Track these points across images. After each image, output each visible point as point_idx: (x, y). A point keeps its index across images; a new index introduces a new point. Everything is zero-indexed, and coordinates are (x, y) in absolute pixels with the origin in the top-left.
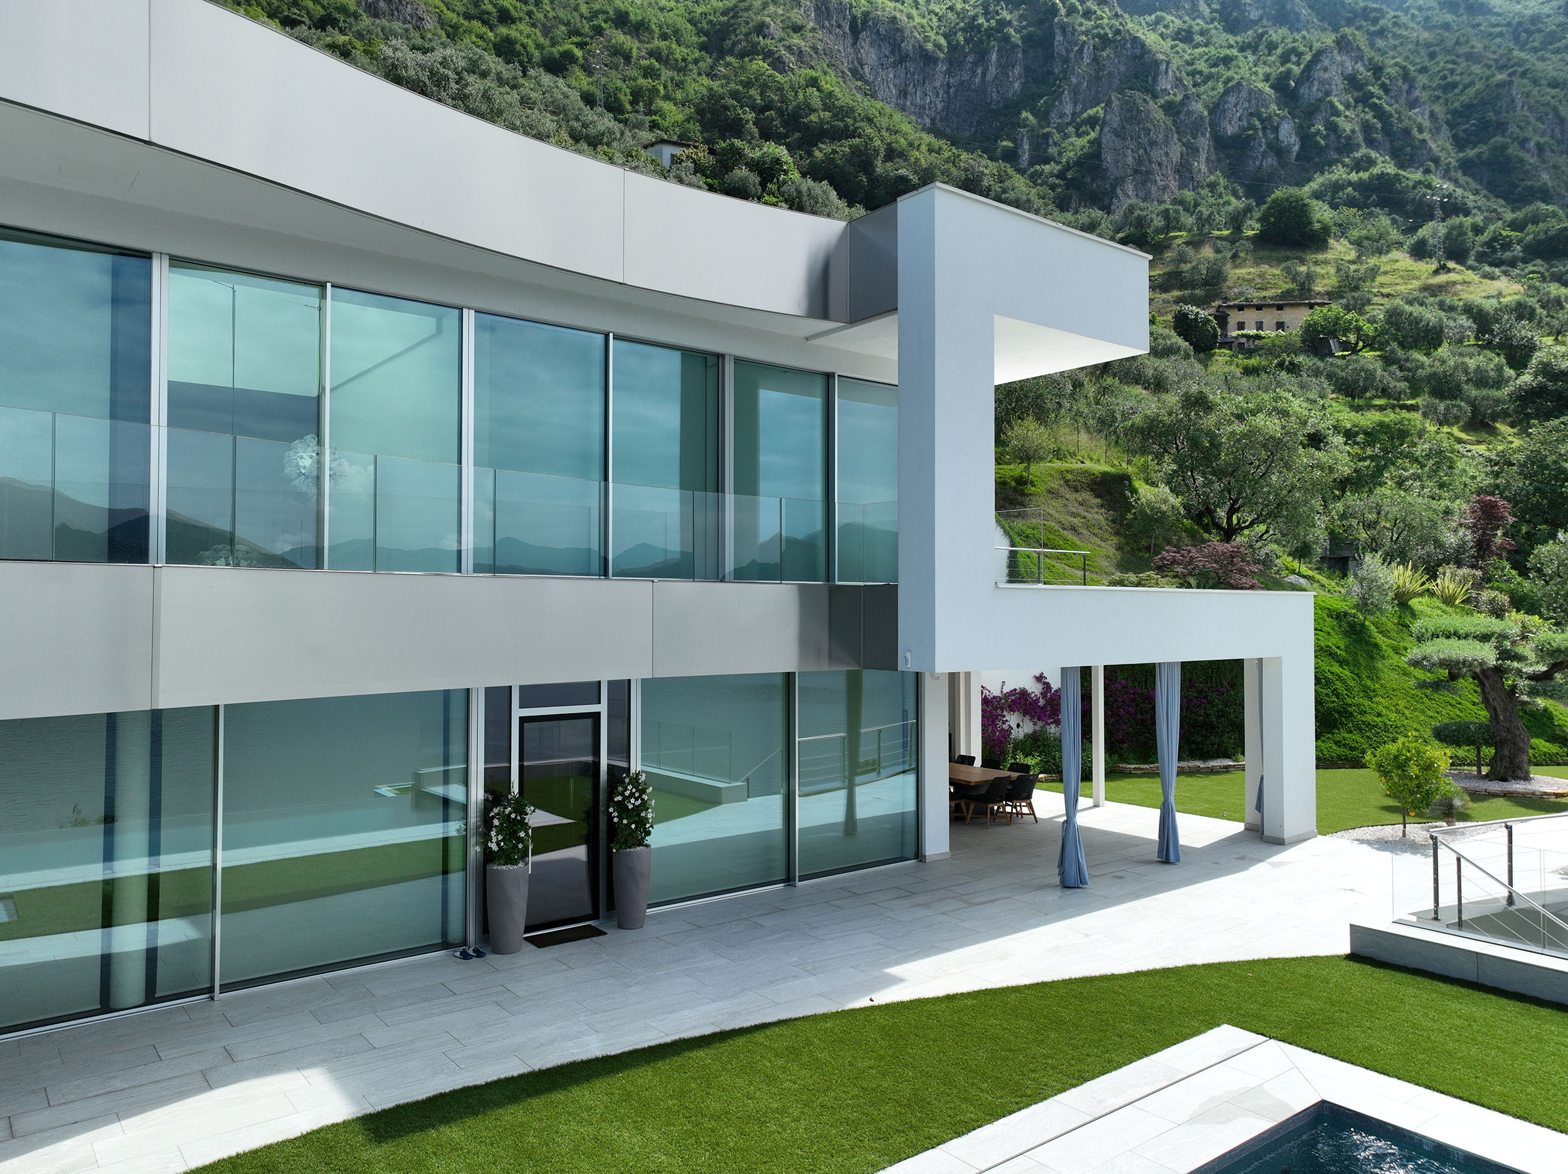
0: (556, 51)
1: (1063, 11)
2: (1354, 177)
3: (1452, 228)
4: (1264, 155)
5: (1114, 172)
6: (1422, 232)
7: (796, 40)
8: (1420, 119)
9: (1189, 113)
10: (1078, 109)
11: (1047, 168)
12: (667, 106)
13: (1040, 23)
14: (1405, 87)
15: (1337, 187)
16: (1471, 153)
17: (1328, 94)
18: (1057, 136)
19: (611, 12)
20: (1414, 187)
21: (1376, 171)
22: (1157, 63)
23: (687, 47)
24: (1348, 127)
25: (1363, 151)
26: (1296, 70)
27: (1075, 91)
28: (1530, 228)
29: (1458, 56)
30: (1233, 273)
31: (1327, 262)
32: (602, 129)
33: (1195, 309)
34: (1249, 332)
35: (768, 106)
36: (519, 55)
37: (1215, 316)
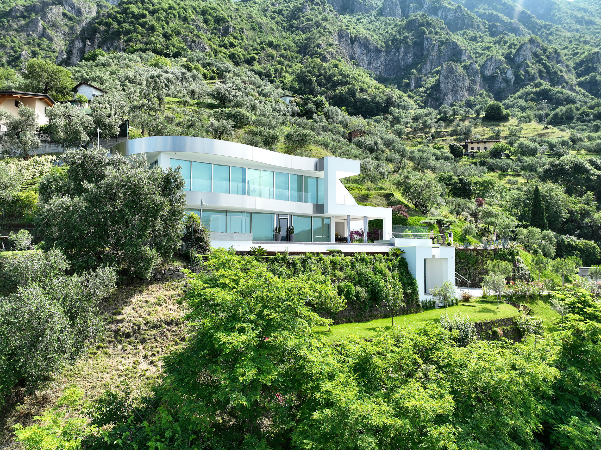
0: (249, 56)
1: (427, 33)
2: (534, 90)
3: (568, 109)
4: (501, 82)
5: (444, 91)
6: (557, 110)
7: (330, 49)
8: (561, 68)
9: (473, 69)
10: (432, 68)
11: (421, 90)
12: (287, 75)
13: (419, 37)
14: (556, 56)
15: (527, 94)
16: (582, 79)
17: (525, 60)
18: (424, 78)
19: (267, 42)
20: (556, 93)
21: (542, 88)
22: (461, 51)
23: (293, 52)
24: (532, 71)
25: (539, 80)
26: (514, 51)
27: (431, 62)
28: (596, 108)
29: (580, 42)
30: (474, 130)
31: (507, 126)
32: (267, 91)
33: (456, 144)
34: (475, 151)
35: (320, 75)
36: (237, 58)
37: (463, 146)
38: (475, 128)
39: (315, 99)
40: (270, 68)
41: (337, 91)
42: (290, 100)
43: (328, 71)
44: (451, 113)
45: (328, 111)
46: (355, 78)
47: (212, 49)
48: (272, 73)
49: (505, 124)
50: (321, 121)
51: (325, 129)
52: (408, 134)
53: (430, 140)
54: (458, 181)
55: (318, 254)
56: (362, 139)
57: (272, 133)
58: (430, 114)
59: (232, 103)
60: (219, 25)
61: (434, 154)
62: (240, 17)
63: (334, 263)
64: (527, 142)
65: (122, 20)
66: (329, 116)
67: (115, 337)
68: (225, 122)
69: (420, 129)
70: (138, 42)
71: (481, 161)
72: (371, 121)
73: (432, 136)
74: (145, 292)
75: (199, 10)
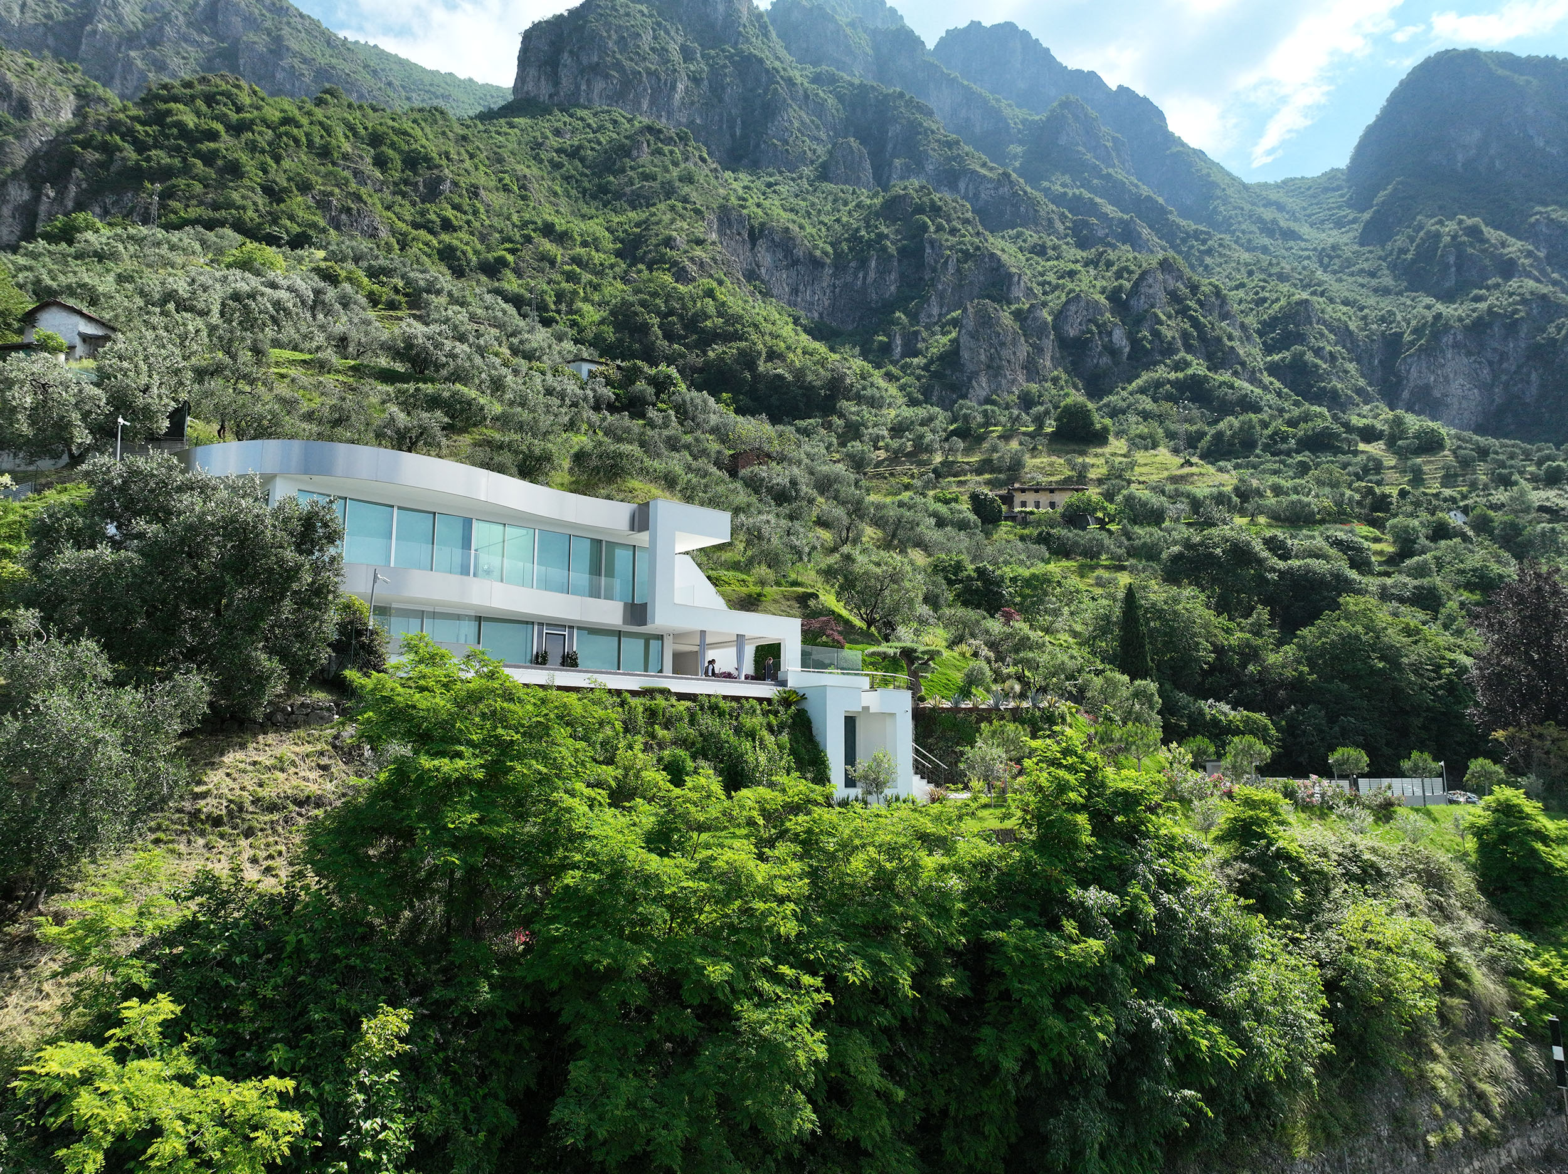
0: (491, 256)
1: (932, 229)
2: (1173, 376)
3: (1244, 423)
4: (1100, 355)
5: (970, 367)
6: (1222, 425)
7: (698, 252)
8: (1229, 329)
9: (1035, 319)
10: (944, 311)
11: (915, 361)
12: (586, 307)
13: (914, 237)
14: (1218, 303)
15: (1158, 384)
16: (1276, 357)
17: (1153, 306)
18: (924, 334)
19: (539, 222)
20: (1220, 387)
21: (1190, 372)
22: (1010, 276)
23: (605, 253)
24: (1169, 334)
25: (1182, 354)
26: (1128, 285)
27: (941, 296)
28: (1302, 425)
29: (1270, 275)
30: (1030, 462)
31: (1103, 455)
32: (535, 345)
33: (986, 491)
34: (1028, 509)
35: (671, 312)
36: (459, 259)
37: (1001, 497)
38: (1034, 457)
39: (654, 371)
40: (545, 287)
41: (710, 353)
42: (590, 371)
43: (690, 304)
44: (980, 419)
45: (684, 401)
46: (756, 326)
47: (393, 232)
48: (550, 300)
49: (1099, 450)
50: (666, 425)
51: (673, 445)
52: (879, 464)
53: (929, 481)
54: (974, 575)
55: (619, 693)
56: (762, 471)
57: (538, 446)
58: (931, 419)
59: (444, 372)
60: (415, 174)
61: (935, 514)
62: (472, 156)
63: (652, 714)
64: (1144, 494)
65: (151, 141)
66: (686, 412)
67: (190, 824)
68: (425, 415)
69: (909, 455)
70: (195, 202)
71: (1040, 534)
72: (789, 430)
73: (935, 471)
74: (251, 746)
75: (363, 132)
